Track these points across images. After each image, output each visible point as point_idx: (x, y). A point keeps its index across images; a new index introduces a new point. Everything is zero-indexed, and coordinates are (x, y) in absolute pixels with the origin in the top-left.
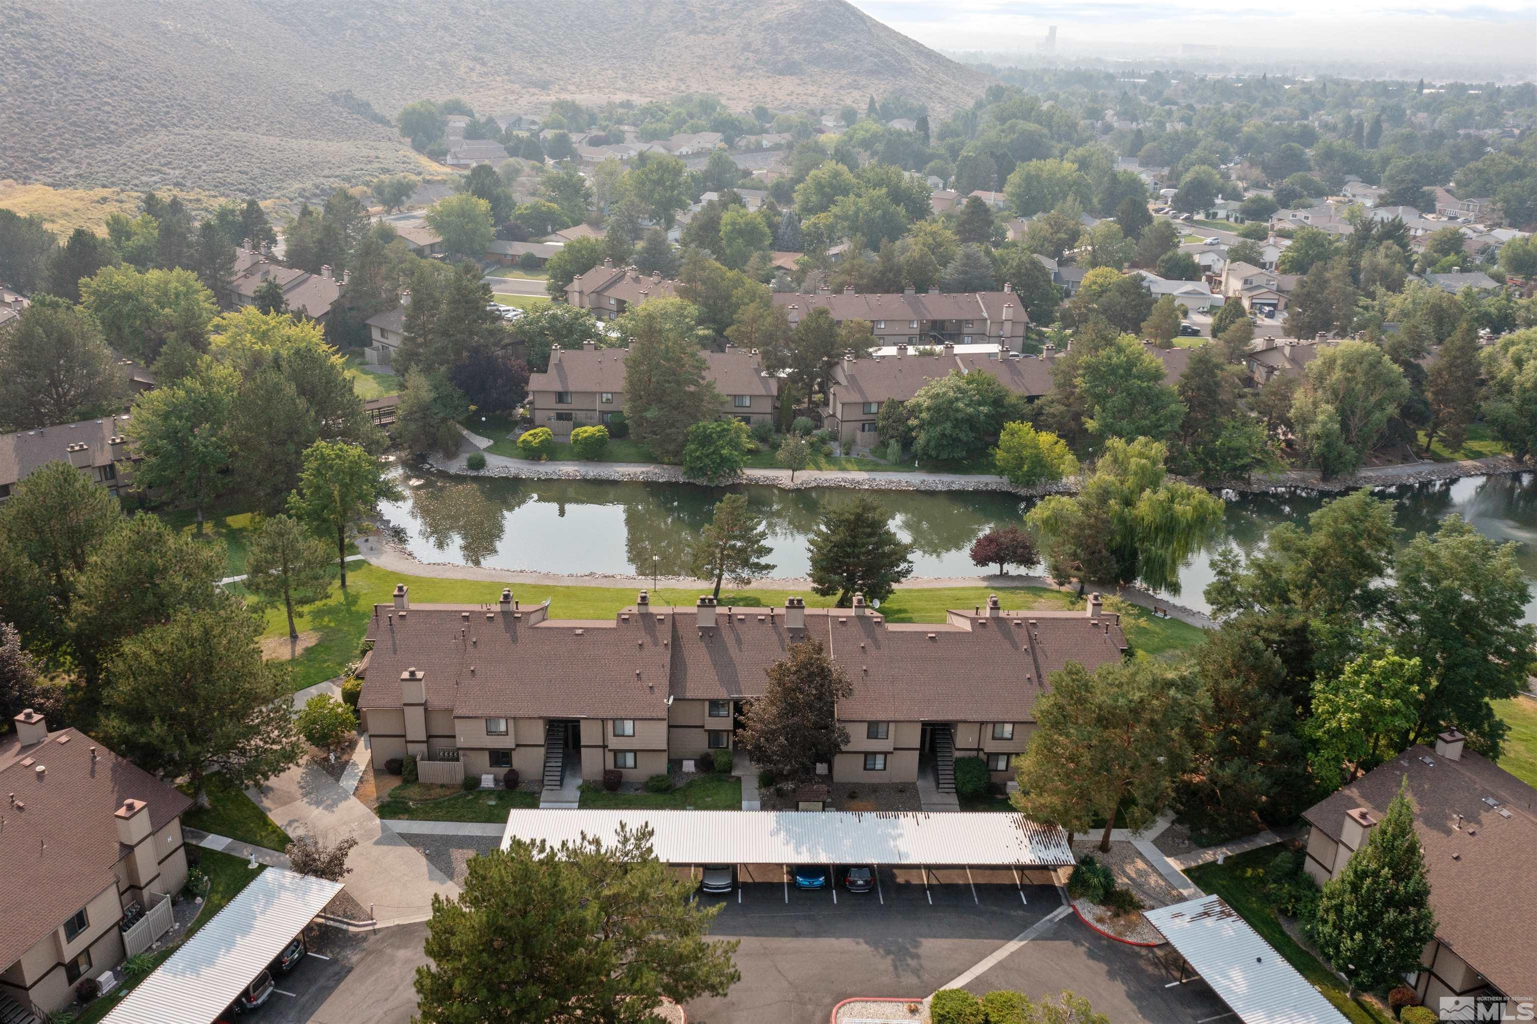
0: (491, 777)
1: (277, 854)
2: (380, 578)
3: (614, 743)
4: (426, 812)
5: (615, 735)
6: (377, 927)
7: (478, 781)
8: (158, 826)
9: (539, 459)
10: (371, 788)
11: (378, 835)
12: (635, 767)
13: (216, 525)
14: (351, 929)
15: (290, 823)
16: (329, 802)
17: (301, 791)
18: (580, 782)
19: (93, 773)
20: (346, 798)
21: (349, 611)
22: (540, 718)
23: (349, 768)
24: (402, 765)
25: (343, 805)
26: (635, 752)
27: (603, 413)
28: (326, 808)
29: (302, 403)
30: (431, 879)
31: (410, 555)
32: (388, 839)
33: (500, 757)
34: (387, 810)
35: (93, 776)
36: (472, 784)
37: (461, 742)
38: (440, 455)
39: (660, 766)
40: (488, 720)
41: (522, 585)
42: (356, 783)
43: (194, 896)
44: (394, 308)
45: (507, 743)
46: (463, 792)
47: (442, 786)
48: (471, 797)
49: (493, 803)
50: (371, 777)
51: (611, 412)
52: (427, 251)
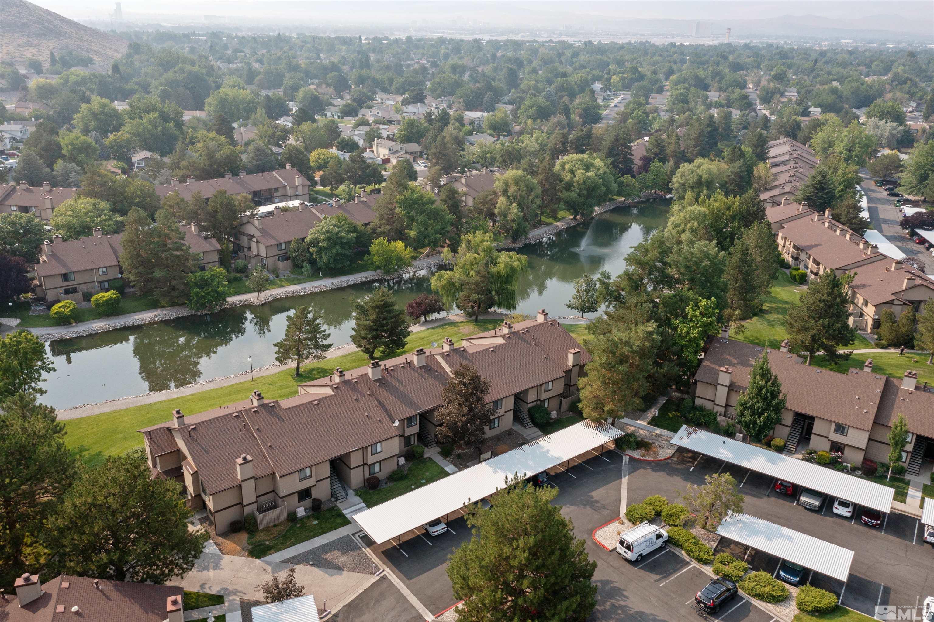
0: (302, 509)
1: (219, 606)
3: (371, 459)
5: (372, 455)
7: (295, 513)
9: (70, 323)
10: (229, 546)
11: (269, 567)
12: (381, 471)
16: (212, 565)
18: (355, 490)
20: (220, 558)
22: (326, 461)
25: (223, 562)
26: (378, 463)
27: (100, 282)
28: (215, 569)
30: (331, 575)
32: (277, 567)
33: (304, 494)
34: (257, 552)
36: (292, 517)
37: (282, 492)
39: (392, 466)
40: (300, 471)
42: (216, 547)
45: (311, 482)
46: (290, 524)
47: (276, 525)
48: (299, 525)
49: (316, 522)
51: (107, 281)
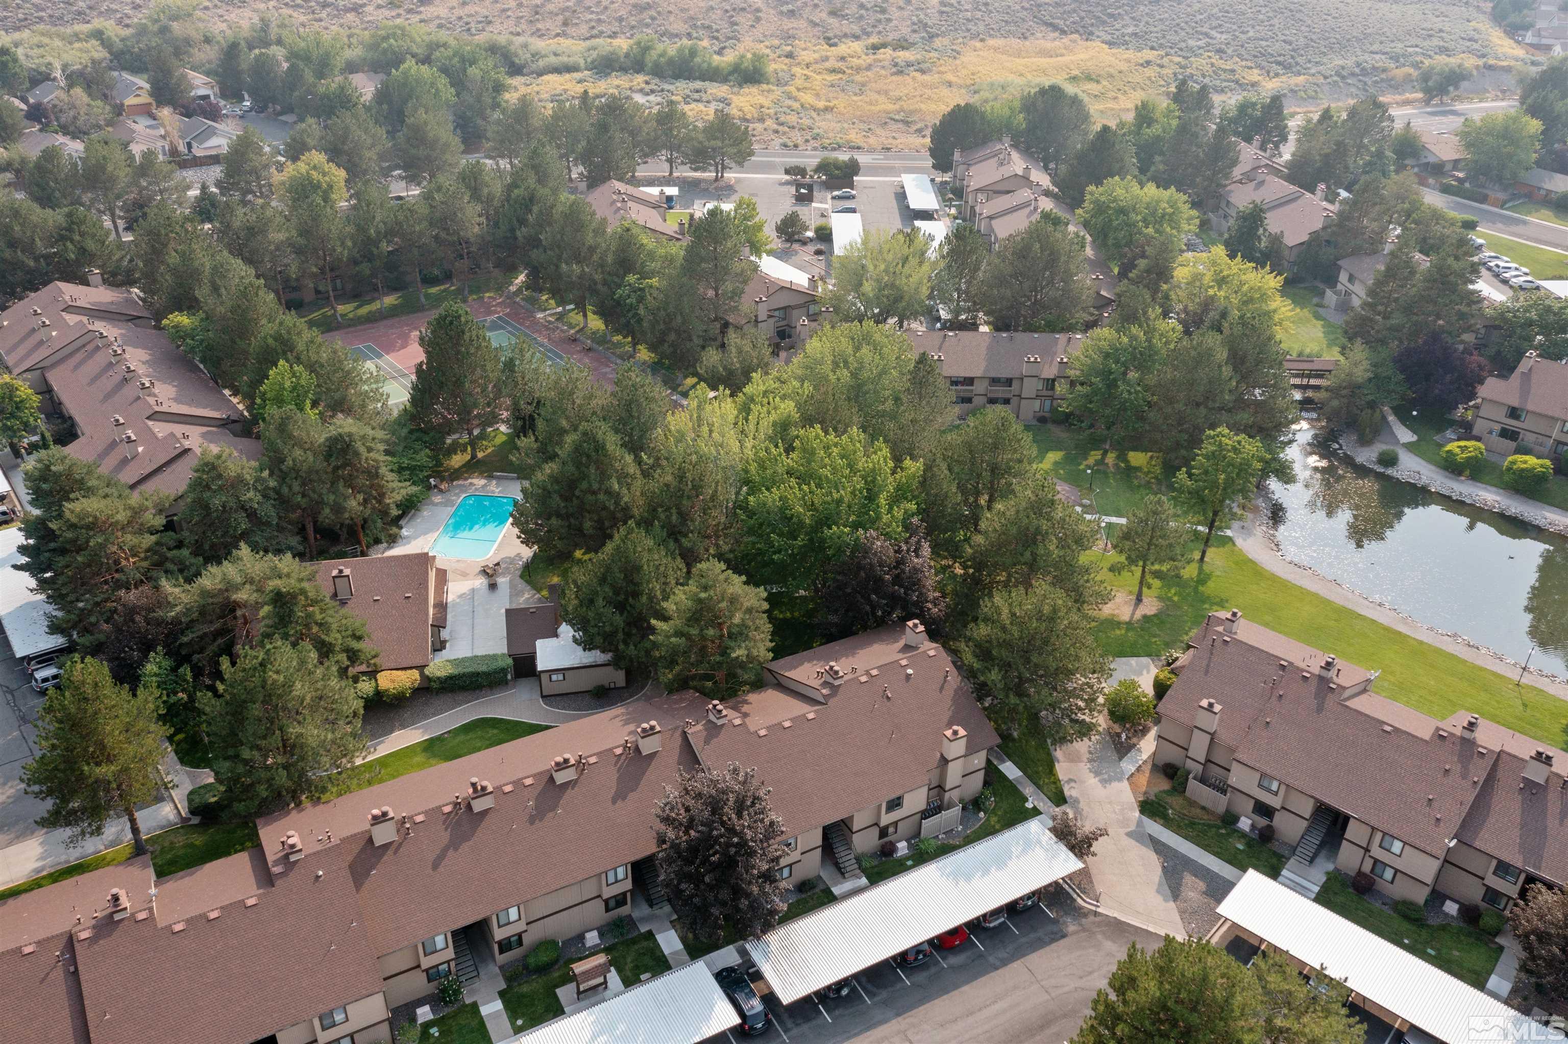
0: (1249, 822)
1: (1050, 803)
2: (1237, 563)
3: (1376, 852)
4: (1179, 826)
5: (1380, 846)
6: (1099, 910)
7: (1236, 819)
8: (971, 750)
9: (1460, 474)
10: (1143, 780)
11: (1132, 828)
12: (1392, 882)
13: (1118, 458)
14: (1079, 900)
15: (1070, 780)
16: (1106, 776)
17: (1088, 756)
18: (1330, 867)
19: (941, 689)
20: (1120, 780)
21: (1196, 589)
22: (1312, 797)
23: (1133, 753)
24: (1176, 773)
25: (1115, 785)
26: (1397, 871)
27: (1557, 445)
28: (1100, 781)
29: (1227, 371)
30: (1158, 892)
31: (1277, 545)
32: (1138, 835)
33: (1263, 810)
34: (1149, 808)
35: (941, 691)
36: (1230, 819)
37: (1233, 780)
38: (1354, 437)
39: (1420, 896)
40: (1263, 775)
41: (1374, 622)
42: (1133, 769)
43: (980, 810)
44: (1375, 252)
45: (1274, 802)
46: (1219, 823)
47: (1203, 808)
48: (1223, 831)
49: (1241, 847)
50: (1147, 769)
52: (1448, 167)
